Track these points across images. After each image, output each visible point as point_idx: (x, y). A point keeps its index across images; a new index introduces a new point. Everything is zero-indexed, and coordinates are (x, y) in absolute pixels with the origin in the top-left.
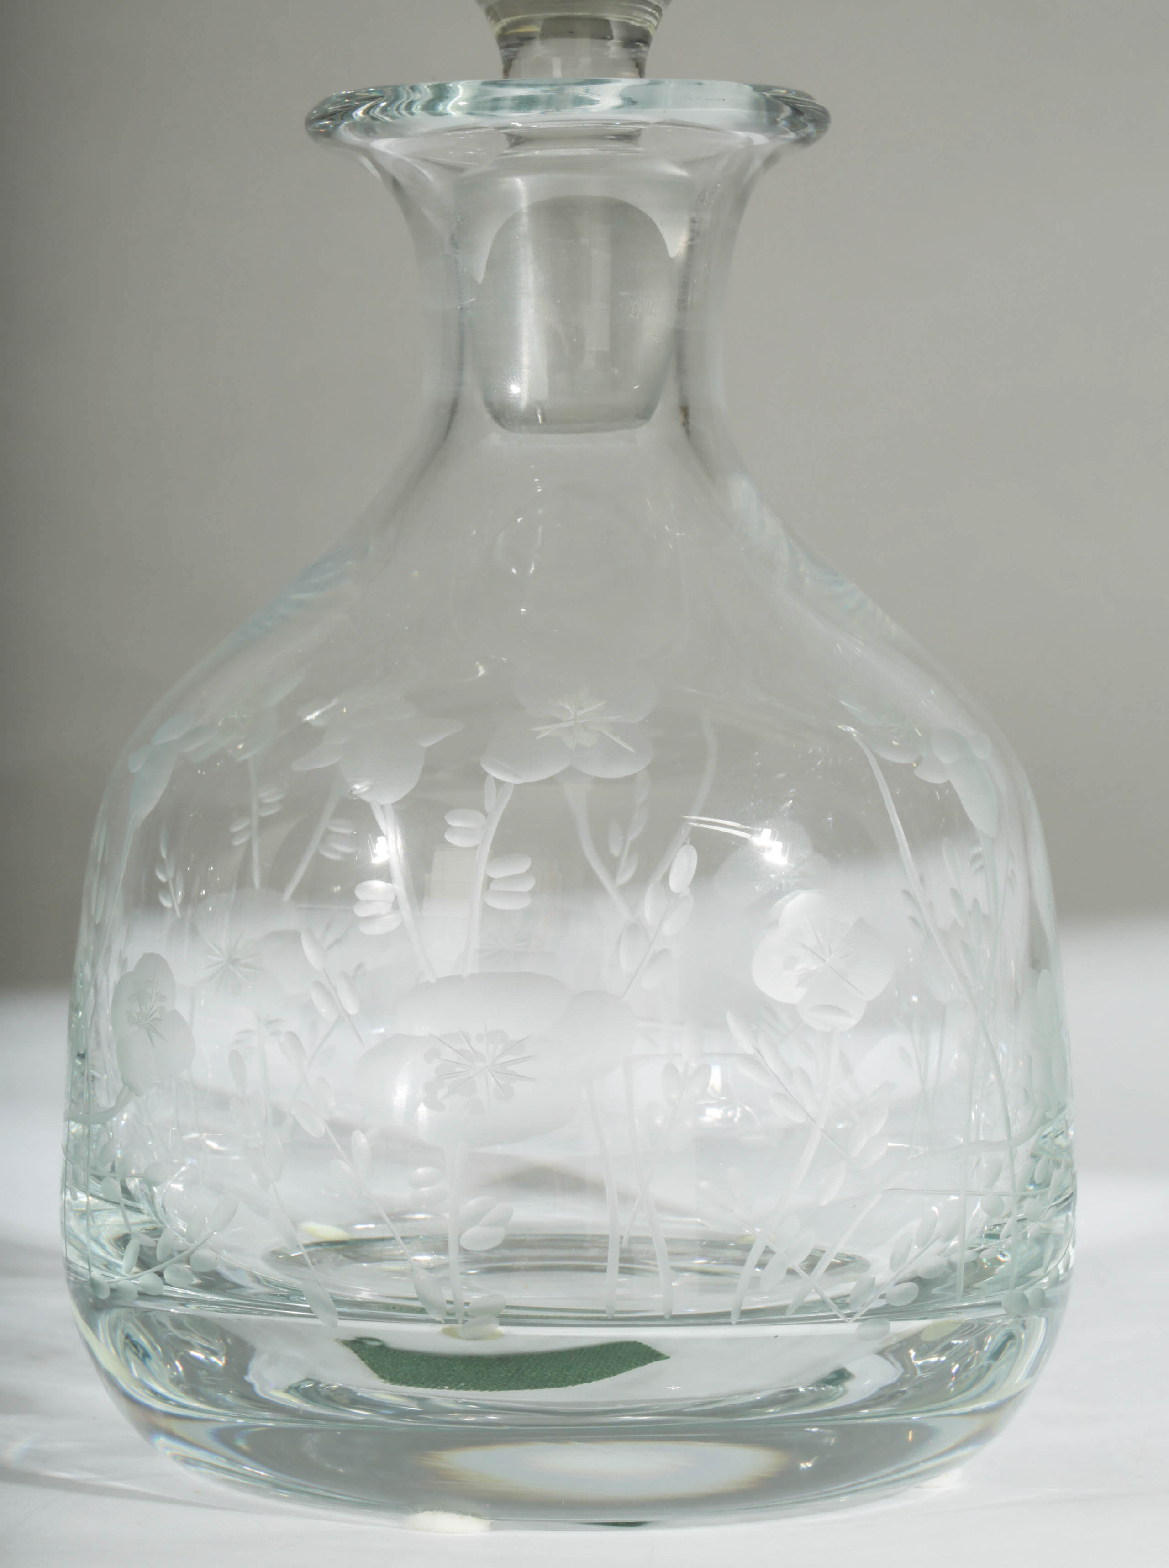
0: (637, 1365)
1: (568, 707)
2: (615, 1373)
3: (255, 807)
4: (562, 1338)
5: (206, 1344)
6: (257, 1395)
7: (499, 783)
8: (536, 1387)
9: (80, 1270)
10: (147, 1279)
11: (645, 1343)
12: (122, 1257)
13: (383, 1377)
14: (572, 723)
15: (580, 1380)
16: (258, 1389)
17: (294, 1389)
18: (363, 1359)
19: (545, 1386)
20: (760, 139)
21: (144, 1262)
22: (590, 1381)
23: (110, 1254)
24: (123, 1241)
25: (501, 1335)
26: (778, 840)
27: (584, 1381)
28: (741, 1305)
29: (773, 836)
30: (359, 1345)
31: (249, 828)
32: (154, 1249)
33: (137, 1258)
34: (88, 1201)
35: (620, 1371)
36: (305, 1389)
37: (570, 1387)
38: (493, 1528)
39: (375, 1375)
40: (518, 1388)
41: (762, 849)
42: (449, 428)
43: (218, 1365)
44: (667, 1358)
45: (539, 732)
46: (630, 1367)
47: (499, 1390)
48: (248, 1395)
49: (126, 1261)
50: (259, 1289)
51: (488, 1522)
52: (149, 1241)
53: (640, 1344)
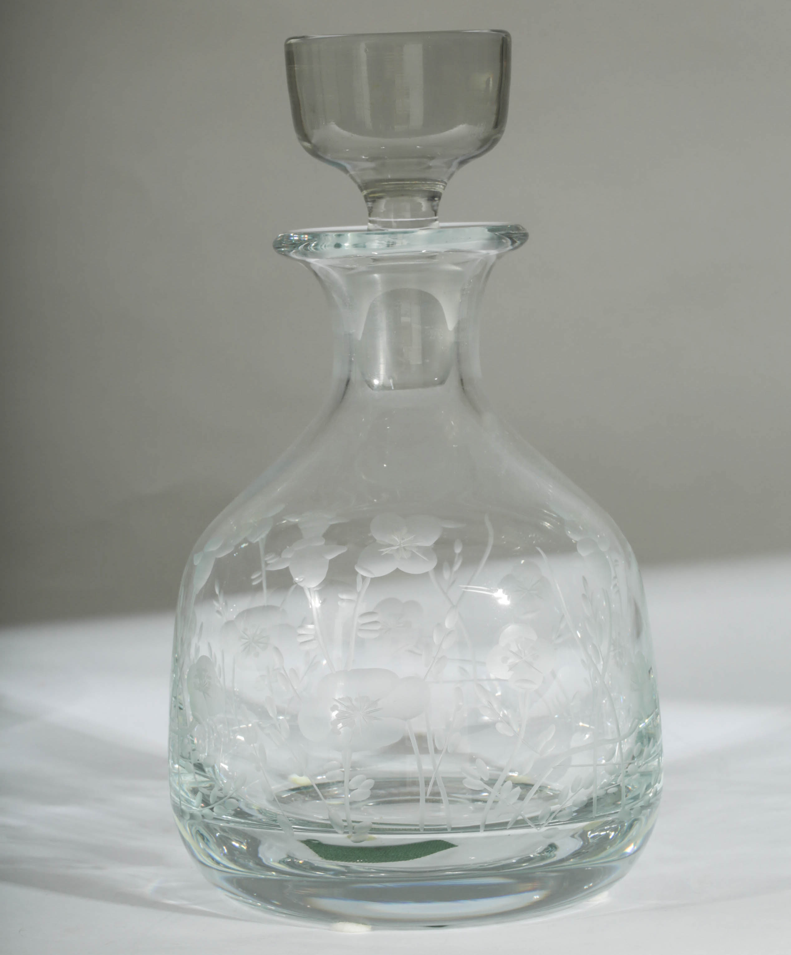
0: (442, 850)
1: (397, 539)
2: (432, 853)
3: (263, 566)
4: (405, 839)
5: (238, 839)
6: (263, 863)
7: (364, 578)
8: (395, 860)
9: (176, 801)
10: (206, 811)
11: (445, 840)
12: (195, 799)
13: (321, 856)
14: (398, 547)
15: (415, 856)
16: (264, 861)
17: (282, 862)
18: (311, 848)
19: (399, 860)
20: (493, 252)
21: (206, 802)
22: (420, 857)
23: (190, 796)
24: (195, 791)
25: (374, 838)
26: (506, 594)
27: (417, 857)
28: (485, 822)
29: (504, 592)
30: (309, 843)
31: (260, 576)
32: (209, 796)
33: (201, 800)
34: (179, 768)
35: (435, 852)
36: (287, 862)
37: (411, 860)
38: (373, 929)
39: (317, 855)
40: (386, 861)
41: (498, 598)
42: (344, 393)
43: (243, 848)
44: (457, 846)
45: (382, 552)
46: (439, 850)
47: (377, 862)
48: (260, 863)
49: (196, 801)
50: (260, 816)
51: (370, 927)
52: (206, 791)
53: (443, 841)
